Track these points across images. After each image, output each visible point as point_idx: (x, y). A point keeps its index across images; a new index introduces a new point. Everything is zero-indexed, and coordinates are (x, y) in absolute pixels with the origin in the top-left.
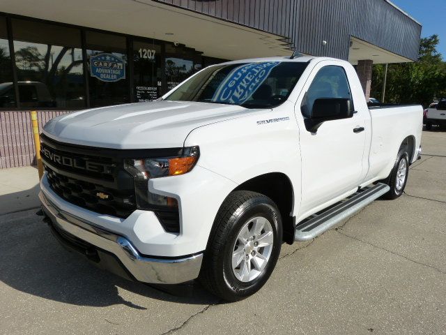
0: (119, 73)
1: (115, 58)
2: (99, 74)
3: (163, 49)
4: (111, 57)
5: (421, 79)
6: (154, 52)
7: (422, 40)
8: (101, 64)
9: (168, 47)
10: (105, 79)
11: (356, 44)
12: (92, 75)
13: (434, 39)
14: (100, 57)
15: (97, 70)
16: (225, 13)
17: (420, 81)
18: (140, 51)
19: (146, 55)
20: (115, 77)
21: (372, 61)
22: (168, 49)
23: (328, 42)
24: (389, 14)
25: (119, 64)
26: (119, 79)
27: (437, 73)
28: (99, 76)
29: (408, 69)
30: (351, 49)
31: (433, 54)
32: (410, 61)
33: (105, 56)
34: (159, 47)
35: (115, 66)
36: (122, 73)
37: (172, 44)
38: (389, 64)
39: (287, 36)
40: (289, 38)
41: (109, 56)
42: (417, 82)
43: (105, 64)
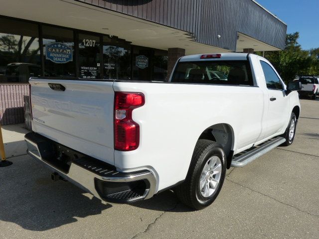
0: (68, 57)
1: (65, 46)
2: (52, 58)
3: (101, 40)
4: (62, 45)
5: (287, 62)
6: (94, 41)
7: (287, 35)
8: (54, 50)
9: (105, 38)
10: (57, 61)
11: (242, 37)
12: (47, 58)
13: (296, 35)
14: (54, 45)
15: (51, 55)
16: (145, 15)
17: (287, 64)
18: (84, 41)
19: (89, 44)
20: (65, 59)
21: (253, 50)
22: (105, 39)
23: (222, 36)
24: (265, 17)
25: (68, 50)
26: (68, 61)
27: (298, 58)
28: (53, 59)
29: (278, 55)
30: (238, 41)
31: (295, 45)
32: (279, 50)
33: (57, 44)
34: (98, 38)
35: (65, 51)
36: (70, 56)
37: (108, 36)
38: (265, 52)
39: (191, 31)
40: (193, 33)
41: (60, 44)
42: (285, 64)
43: (57, 51)
